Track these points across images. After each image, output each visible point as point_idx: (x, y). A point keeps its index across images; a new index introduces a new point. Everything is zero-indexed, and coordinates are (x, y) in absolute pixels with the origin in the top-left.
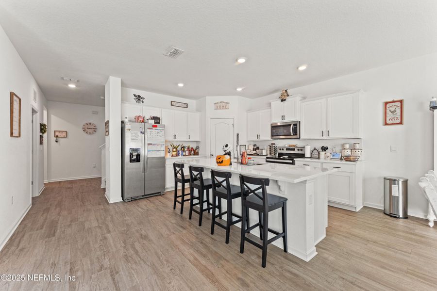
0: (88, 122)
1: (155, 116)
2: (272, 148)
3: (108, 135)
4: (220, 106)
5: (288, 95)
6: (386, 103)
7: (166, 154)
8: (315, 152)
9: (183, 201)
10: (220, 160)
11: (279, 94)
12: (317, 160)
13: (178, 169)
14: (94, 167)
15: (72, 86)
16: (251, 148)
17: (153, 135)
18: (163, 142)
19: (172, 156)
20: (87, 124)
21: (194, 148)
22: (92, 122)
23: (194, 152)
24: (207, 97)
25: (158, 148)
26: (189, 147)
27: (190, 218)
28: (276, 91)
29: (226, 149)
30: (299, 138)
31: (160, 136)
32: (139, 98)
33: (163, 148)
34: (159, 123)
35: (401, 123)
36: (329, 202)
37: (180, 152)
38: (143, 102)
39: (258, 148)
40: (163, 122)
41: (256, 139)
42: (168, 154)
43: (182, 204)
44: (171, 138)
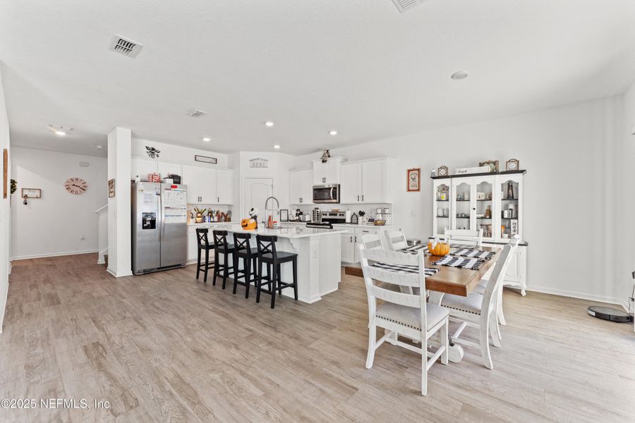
0: (74, 176)
1: (175, 173)
2: (316, 213)
3: (114, 196)
4: (256, 163)
5: (329, 156)
6: (409, 171)
7: (188, 220)
8: (355, 218)
9: (207, 268)
10: (245, 224)
11: (321, 154)
12: (356, 225)
13: (201, 234)
14: (83, 239)
15: (61, 134)
16: (294, 213)
17: (171, 197)
18: (184, 206)
19: (197, 222)
20: (72, 180)
21: (226, 214)
22: (80, 177)
23: (226, 218)
24: (241, 153)
25: (178, 212)
26: (218, 212)
27: (214, 284)
28: (319, 150)
29: (252, 212)
30: (339, 202)
31: (181, 199)
32: (152, 151)
33: (184, 213)
34: (179, 183)
35: (418, 190)
36: (342, 263)
37: (207, 218)
38: (158, 156)
39: (301, 213)
40: (184, 181)
41: (298, 203)
42: (191, 220)
43: (206, 272)
44: (195, 201)
